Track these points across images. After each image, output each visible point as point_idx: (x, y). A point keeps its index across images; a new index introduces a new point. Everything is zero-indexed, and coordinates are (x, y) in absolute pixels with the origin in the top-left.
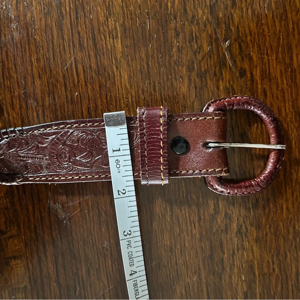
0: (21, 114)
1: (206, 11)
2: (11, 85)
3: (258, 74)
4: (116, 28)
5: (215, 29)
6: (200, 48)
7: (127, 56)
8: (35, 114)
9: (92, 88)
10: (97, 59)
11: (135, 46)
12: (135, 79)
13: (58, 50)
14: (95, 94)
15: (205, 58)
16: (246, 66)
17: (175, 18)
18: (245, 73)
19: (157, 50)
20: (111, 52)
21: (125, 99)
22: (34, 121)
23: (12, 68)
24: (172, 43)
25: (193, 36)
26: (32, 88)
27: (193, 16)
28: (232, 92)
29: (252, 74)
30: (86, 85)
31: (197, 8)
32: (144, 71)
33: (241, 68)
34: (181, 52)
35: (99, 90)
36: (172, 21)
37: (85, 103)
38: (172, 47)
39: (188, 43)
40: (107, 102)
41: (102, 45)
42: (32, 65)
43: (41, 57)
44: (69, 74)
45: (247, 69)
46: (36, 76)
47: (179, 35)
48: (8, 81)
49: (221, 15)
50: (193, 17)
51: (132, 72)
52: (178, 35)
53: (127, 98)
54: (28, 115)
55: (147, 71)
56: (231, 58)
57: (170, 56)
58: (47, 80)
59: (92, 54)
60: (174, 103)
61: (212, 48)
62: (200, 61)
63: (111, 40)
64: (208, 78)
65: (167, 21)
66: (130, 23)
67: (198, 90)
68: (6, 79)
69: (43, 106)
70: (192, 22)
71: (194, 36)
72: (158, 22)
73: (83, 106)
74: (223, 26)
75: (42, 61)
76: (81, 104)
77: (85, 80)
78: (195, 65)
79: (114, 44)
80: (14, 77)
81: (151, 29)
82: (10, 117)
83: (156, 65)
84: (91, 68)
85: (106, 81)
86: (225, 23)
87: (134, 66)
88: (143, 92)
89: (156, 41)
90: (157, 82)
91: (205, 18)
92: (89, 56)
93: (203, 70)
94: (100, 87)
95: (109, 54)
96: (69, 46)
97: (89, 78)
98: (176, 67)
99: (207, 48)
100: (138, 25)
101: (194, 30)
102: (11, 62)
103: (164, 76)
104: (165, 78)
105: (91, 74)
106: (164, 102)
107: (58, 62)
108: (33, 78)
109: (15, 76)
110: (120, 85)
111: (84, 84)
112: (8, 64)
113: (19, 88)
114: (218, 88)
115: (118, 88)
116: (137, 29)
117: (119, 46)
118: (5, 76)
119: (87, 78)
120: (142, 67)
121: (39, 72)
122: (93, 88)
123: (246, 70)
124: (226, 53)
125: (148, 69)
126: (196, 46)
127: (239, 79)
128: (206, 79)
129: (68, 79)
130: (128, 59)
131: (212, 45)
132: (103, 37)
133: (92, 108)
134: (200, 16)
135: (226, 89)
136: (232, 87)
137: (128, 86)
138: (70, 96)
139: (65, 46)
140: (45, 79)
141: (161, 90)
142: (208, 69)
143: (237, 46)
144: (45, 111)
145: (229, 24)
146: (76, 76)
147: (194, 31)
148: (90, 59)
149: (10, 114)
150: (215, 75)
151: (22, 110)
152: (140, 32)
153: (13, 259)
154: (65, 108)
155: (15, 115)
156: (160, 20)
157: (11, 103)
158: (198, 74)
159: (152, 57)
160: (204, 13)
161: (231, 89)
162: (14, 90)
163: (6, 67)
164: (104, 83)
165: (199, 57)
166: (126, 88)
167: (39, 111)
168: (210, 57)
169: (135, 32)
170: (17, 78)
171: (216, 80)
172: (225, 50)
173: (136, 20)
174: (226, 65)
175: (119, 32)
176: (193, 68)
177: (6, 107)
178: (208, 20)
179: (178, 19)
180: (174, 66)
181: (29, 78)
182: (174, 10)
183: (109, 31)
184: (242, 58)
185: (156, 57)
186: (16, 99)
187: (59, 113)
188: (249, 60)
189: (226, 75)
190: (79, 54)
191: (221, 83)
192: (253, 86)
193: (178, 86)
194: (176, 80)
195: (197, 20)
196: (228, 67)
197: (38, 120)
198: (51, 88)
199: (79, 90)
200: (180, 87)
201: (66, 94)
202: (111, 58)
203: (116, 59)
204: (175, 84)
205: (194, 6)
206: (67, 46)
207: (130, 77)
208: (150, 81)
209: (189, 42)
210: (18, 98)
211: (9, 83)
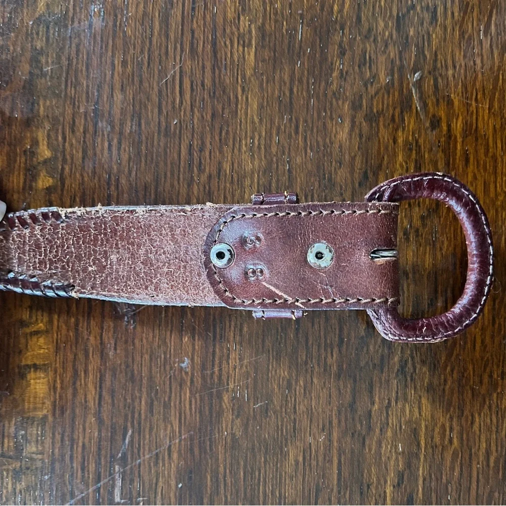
0: (84, 142)
1: (390, 24)
2: (77, 96)
3: (458, 127)
4: (250, 32)
5: (400, 52)
6: (374, 77)
7: (262, 74)
8: (106, 144)
9: (200, 116)
10: (214, 73)
11: (275, 62)
12: (269, 111)
13: (157, 53)
14: (203, 126)
15: (380, 94)
16: (442, 114)
17: (342, 28)
18: (438, 124)
19: (308, 71)
20: (238, 65)
21: (248, 139)
22: (102, 154)
23: (82, 70)
24: (332, 64)
25: (365, 58)
26: (108, 104)
27: (369, 28)
28: (416, 150)
29: (449, 126)
30: (192, 110)
31: (376, 18)
32: (283, 100)
33: (434, 116)
34: (345, 79)
35: (210, 120)
36: (337, 32)
37: (185, 138)
38: (332, 70)
39: (357, 68)
40: (220, 140)
41: (226, 54)
42: (113, 70)
43: (129, 60)
44: (169, 90)
45: (443, 118)
46: (118, 86)
47: (344, 54)
48: (73, 89)
49: (411, 33)
50: (370, 30)
51: (265, 100)
52: (342, 53)
53: (253, 138)
54: (94, 144)
55: (288, 100)
56: (421, 98)
57: (328, 83)
58: (133, 95)
59: (208, 65)
60: (324, 156)
61: (393, 80)
62: (372, 96)
63: (241, 48)
64: (381, 124)
65: (329, 31)
66: (273, 27)
67: (364, 140)
68: (69, 85)
69: (121, 133)
70: (367, 37)
71: (368, 58)
72: (316, 31)
73: (183, 141)
74: (414, 48)
75: (129, 66)
76: (180, 138)
77: (191, 102)
78: (364, 101)
79: (243, 55)
80: (83, 84)
81: (303, 39)
82: (67, 144)
83: (304, 93)
84: (203, 85)
85: (223, 109)
86: (417, 46)
87: (269, 90)
88: (279, 132)
89: (308, 59)
90: (301, 119)
91: (387, 33)
92: (203, 67)
93: (375, 110)
94: (213, 115)
95: (233, 69)
96: (175, 48)
97: (197, 101)
98: (334, 100)
99: (384, 79)
100: (284, 31)
101: (368, 49)
102: (83, 62)
103: (315, 112)
104: (315, 115)
105: (202, 95)
106: (309, 151)
107: (154, 70)
108: (112, 89)
109: (85, 83)
110: (243, 117)
111: (189, 108)
112: (77, 63)
113: (87, 101)
114: (395, 141)
115: (241, 121)
116: (282, 37)
117: (251, 58)
118: (69, 81)
119: (196, 100)
120: (282, 94)
121: (123, 82)
122: (203, 117)
123: (441, 118)
124: (413, 89)
125: (291, 98)
126: (368, 73)
127: (429, 132)
128: (378, 125)
129: (166, 97)
130: (263, 79)
131: (393, 75)
132: (228, 43)
133: (195, 148)
134: (380, 29)
135: (406, 142)
136: (417, 142)
137: (256, 120)
138: (164, 124)
139: (169, 48)
140: (130, 92)
141: (306, 133)
142: (383, 110)
143: (432, 82)
144: (123, 141)
145: (424, 47)
146: (178, 94)
147: (368, 52)
148: (204, 72)
149: (67, 138)
150: (393, 120)
151: (88, 135)
152: (286, 41)
153: (32, 370)
154: (153, 142)
155: (74, 141)
156: (319, 29)
157: (71, 123)
158: (366, 115)
159: (299, 81)
160: (386, 26)
161: (414, 144)
162: (79, 104)
163: (74, 68)
164: (220, 111)
165: (372, 90)
166: (253, 122)
167: (113, 139)
168: (389, 93)
169: (279, 41)
170: (88, 86)
171: (393, 127)
172: (412, 85)
173: (283, 23)
174: (411, 107)
175: (254, 38)
176: (361, 106)
177: (63, 128)
178: (392, 38)
179: (347, 31)
180: (332, 99)
181: (106, 88)
182: (342, 17)
183: (239, 35)
184: (438, 100)
185: (305, 82)
186: (81, 117)
187: (143, 148)
188: (448, 104)
189: (409, 123)
190: (189, 63)
191: (400, 133)
192: (449, 144)
193: (334, 129)
194: (332, 119)
195: (374, 36)
196: (415, 111)
197: (109, 153)
198: (137, 108)
199: (180, 116)
200: (336, 131)
201: (159, 120)
202: (236, 74)
203: (244, 77)
204: (329, 125)
205: (373, 14)
206: (171, 49)
207: (261, 107)
208: (291, 118)
209: (359, 66)
210: (83, 116)
211: (73, 92)
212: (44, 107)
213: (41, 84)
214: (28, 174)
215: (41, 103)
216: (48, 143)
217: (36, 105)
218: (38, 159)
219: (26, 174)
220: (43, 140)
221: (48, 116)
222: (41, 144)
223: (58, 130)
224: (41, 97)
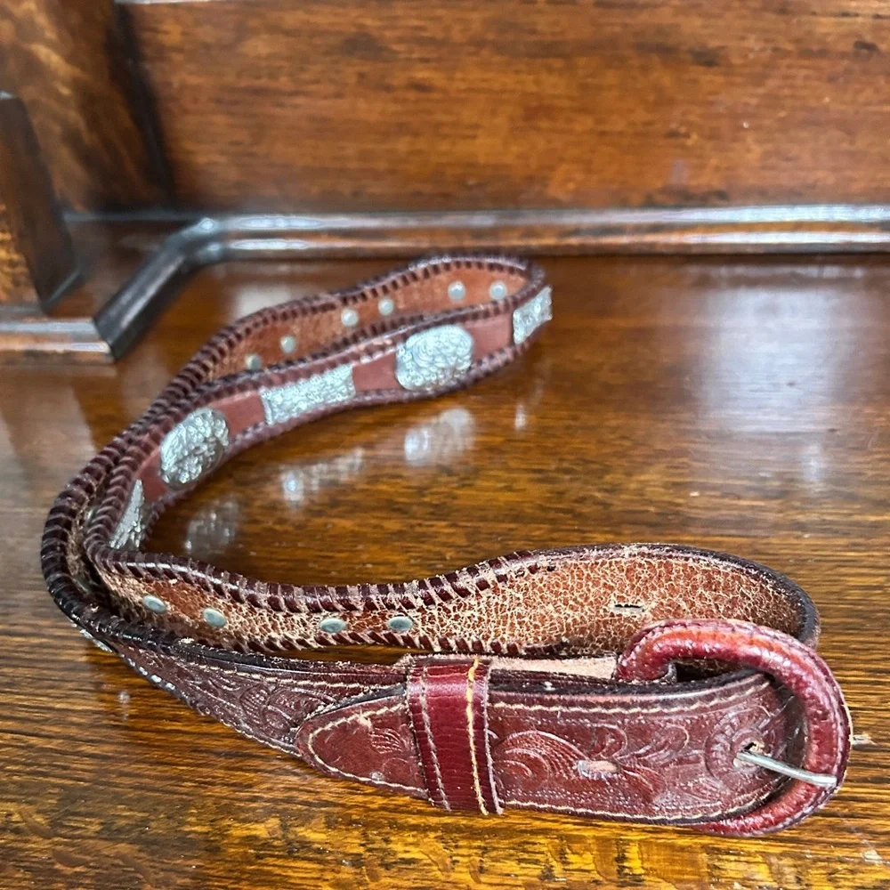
48: (185, 784)
118: (171, 788)
149: (256, 794)
153: (626, 864)
157: (232, 788)
170: (187, 765)
211: (189, 784)
212: (198, 825)
213: (156, 828)
214: (296, 854)
215: (187, 829)
216: (257, 822)
217: (189, 837)
218: (277, 839)
219: (295, 857)
220: (248, 829)
221: (212, 821)
222: (254, 833)
223: (240, 808)
224: (178, 829)
